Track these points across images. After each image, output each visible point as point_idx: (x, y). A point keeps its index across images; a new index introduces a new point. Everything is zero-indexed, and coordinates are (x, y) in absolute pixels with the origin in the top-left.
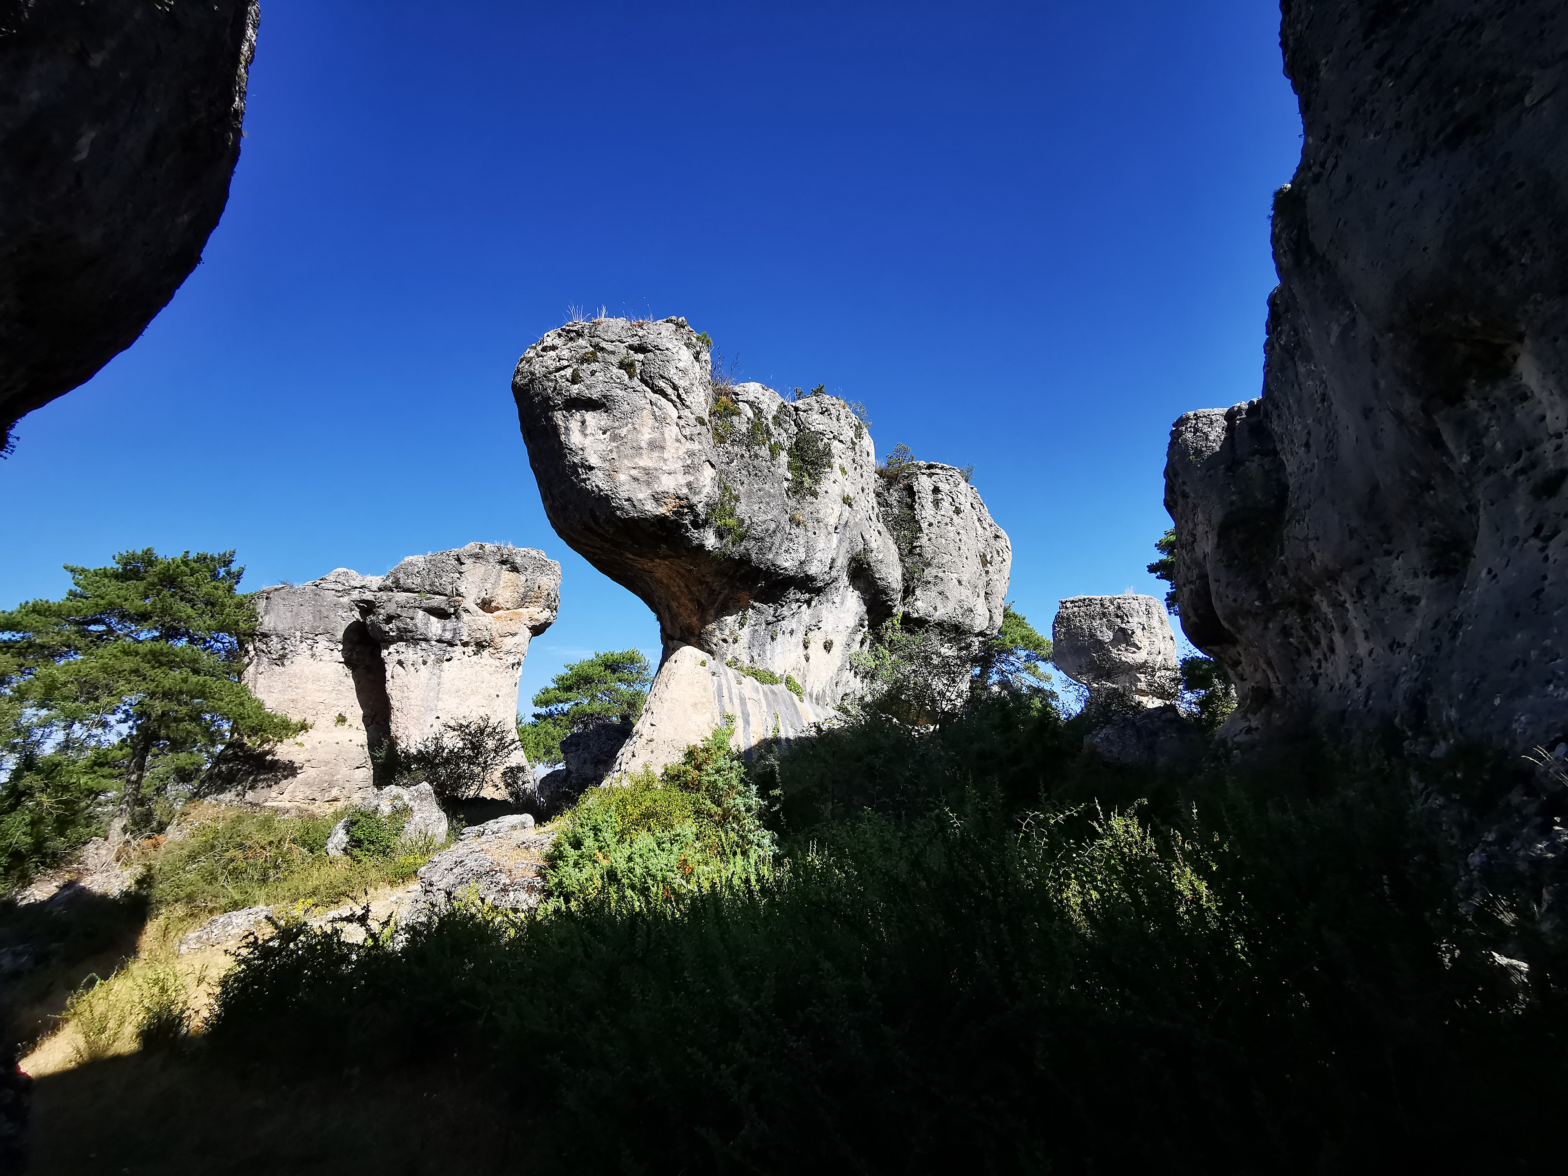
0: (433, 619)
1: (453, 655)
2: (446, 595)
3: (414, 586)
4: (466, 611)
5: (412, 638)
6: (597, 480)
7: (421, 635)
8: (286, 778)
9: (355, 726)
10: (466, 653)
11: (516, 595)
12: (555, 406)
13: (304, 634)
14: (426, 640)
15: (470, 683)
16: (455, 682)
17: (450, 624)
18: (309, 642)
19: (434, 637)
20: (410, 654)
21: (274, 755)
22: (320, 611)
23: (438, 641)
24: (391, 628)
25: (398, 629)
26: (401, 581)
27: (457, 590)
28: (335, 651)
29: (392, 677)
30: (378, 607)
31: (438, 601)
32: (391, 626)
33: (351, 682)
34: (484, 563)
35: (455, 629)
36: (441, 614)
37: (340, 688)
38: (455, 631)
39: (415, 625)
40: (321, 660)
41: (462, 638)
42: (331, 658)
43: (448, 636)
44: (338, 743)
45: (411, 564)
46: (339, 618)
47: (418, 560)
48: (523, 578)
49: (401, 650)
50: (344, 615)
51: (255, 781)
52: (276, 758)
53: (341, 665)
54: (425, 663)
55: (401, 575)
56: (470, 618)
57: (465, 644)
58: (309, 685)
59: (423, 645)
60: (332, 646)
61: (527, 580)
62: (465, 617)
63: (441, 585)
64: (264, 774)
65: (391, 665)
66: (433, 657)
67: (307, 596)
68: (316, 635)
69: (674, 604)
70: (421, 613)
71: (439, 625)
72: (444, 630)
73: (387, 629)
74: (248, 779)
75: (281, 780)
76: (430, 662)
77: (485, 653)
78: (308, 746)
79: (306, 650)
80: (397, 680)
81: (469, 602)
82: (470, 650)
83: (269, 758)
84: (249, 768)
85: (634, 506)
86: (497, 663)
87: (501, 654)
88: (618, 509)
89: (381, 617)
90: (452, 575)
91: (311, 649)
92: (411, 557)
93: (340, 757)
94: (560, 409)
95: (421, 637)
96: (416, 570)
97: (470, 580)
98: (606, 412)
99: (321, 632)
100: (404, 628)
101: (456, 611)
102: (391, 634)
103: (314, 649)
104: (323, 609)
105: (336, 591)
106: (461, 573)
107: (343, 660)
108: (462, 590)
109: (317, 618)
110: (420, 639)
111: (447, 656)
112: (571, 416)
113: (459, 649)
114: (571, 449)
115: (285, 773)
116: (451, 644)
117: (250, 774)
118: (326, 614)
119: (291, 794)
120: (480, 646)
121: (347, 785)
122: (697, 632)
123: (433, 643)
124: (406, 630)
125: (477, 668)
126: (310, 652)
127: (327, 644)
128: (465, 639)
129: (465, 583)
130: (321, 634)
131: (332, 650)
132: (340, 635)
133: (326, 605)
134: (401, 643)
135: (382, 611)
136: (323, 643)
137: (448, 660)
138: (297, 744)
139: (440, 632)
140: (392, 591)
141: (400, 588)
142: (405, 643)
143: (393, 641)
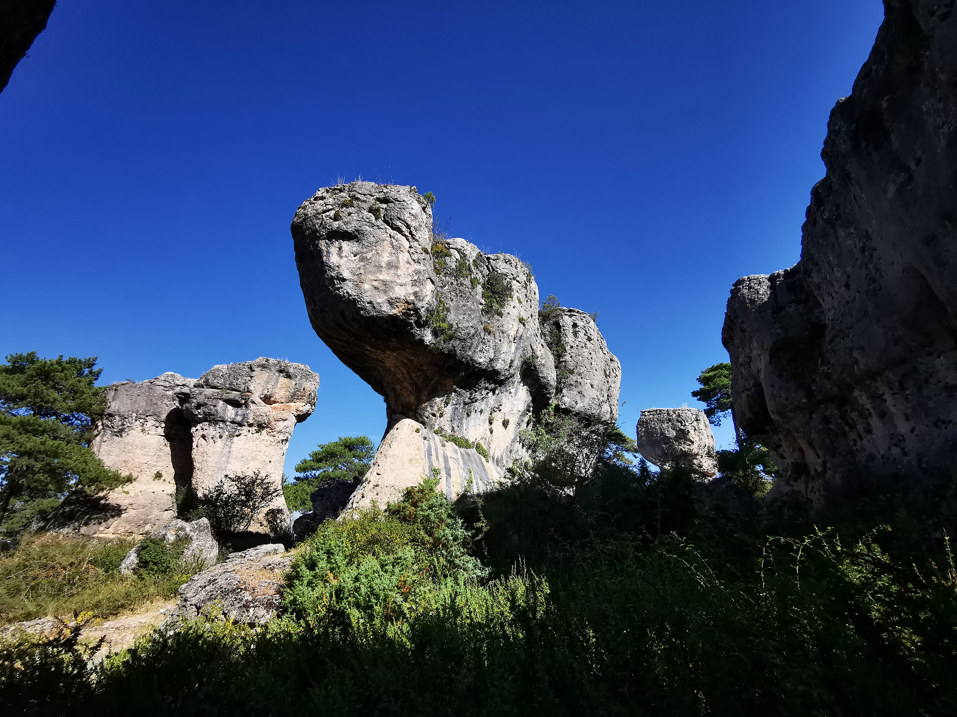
0: (230, 407)
1: (241, 432)
2: (240, 391)
3: (219, 384)
4: (253, 402)
5: (214, 420)
6: (348, 288)
7: (220, 417)
8: (113, 517)
9: (167, 481)
10: (251, 432)
11: (288, 393)
12: (321, 236)
13: (139, 416)
14: (224, 421)
15: (251, 452)
16: (241, 451)
17: (240, 411)
18: (141, 420)
19: (229, 419)
20: (211, 431)
21: (106, 500)
22: (151, 400)
23: (232, 422)
24: (199, 413)
25: (204, 413)
26: (210, 381)
27: (248, 388)
28: (159, 427)
29: (197, 446)
30: (192, 398)
31: (234, 395)
32: (199, 411)
33: (168, 449)
34: (268, 371)
35: (244, 415)
36: (235, 404)
37: (159, 453)
38: (244, 416)
39: (217, 411)
40: (148, 434)
41: (249, 421)
42: (156, 433)
43: (239, 419)
44: (154, 492)
45: (218, 370)
46: (164, 405)
47: (223, 367)
48: (294, 383)
49: (205, 427)
50: (168, 403)
51: (89, 519)
52: (108, 502)
53: (163, 438)
54: (221, 437)
55: (210, 377)
56: (255, 407)
57: (250, 425)
58: (138, 451)
59: (221, 424)
60: (158, 424)
61: (296, 384)
62: (252, 406)
63: (237, 384)
64: (97, 514)
65: (197, 438)
66: (227, 433)
67: (144, 389)
68: (147, 416)
69: (398, 387)
70: (221, 402)
71: (233, 411)
72: (236, 415)
73: (197, 413)
74: (84, 518)
75: (109, 518)
76: (224, 437)
77: (264, 432)
78: (132, 494)
79: (138, 426)
80: (200, 449)
81: (256, 397)
82: (253, 429)
83: (103, 502)
84: (86, 509)
85: (374, 307)
86: (272, 439)
87: (275, 433)
88: (362, 309)
89: (193, 404)
90: (246, 378)
91: (142, 426)
92: (218, 366)
93: (154, 502)
94: (324, 239)
95: (220, 419)
96: (221, 374)
97: (257, 382)
98: (357, 242)
99: (150, 414)
100: (209, 413)
101: (246, 402)
102: (199, 416)
103: (145, 426)
104: (154, 399)
105: (165, 387)
106: (251, 377)
107: (164, 434)
108: (251, 388)
109: (149, 405)
110: (219, 421)
111: (237, 433)
112: (332, 243)
113: (246, 428)
114: (330, 267)
115: (113, 514)
116: (240, 425)
117: (86, 513)
118: (155, 402)
119: (114, 528)
120: (261, 427)
121: (157, 523)
122: (414, 408)
123: (228, 423)
124: (210, 414)
125: (257, 442)
126: (141, 428)
127: (154, 423)
128: (251, 421)
129: (253, 384)
130: (150, 416)
131: (157, 427)
132: (164, 417)
133: (156, 396)
134: (206, 423)
135: (195, 401)
136: (151, 422)
137: (237, 436)
138: (124, 492)
139: (233, 416)
140: (203, 388)
141: (209, 386)
142: (208, 423)
143: (200, 421)
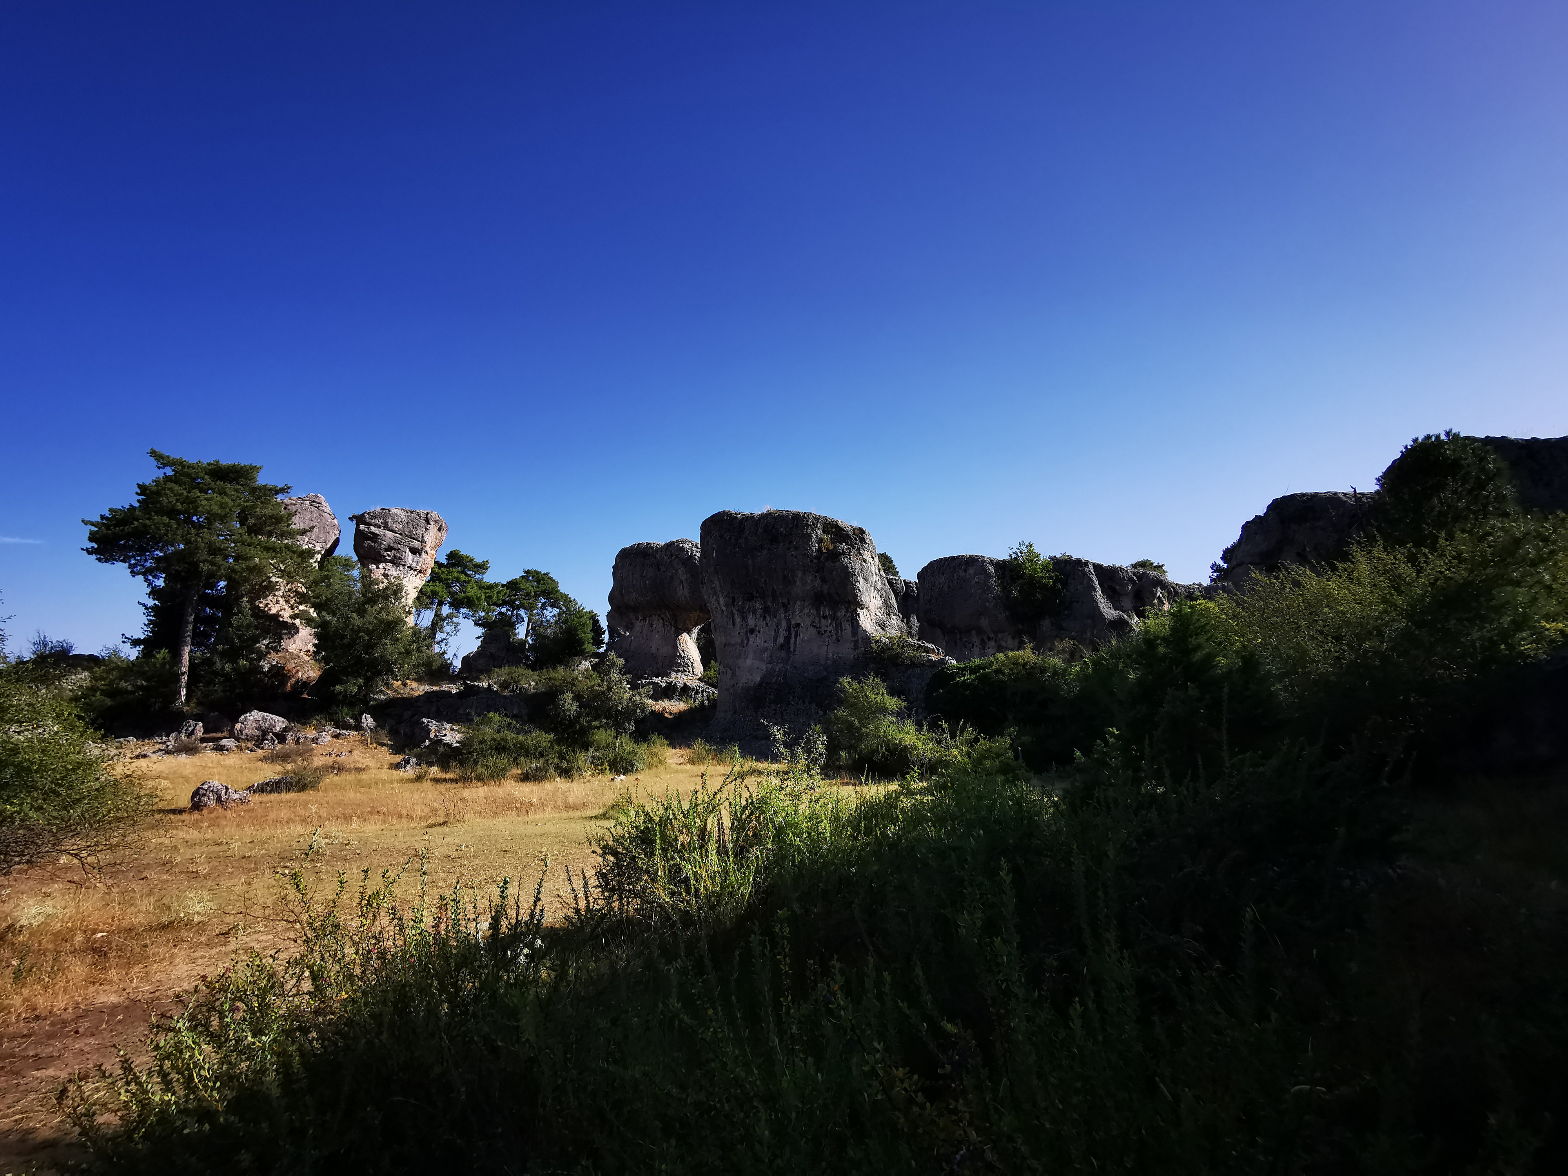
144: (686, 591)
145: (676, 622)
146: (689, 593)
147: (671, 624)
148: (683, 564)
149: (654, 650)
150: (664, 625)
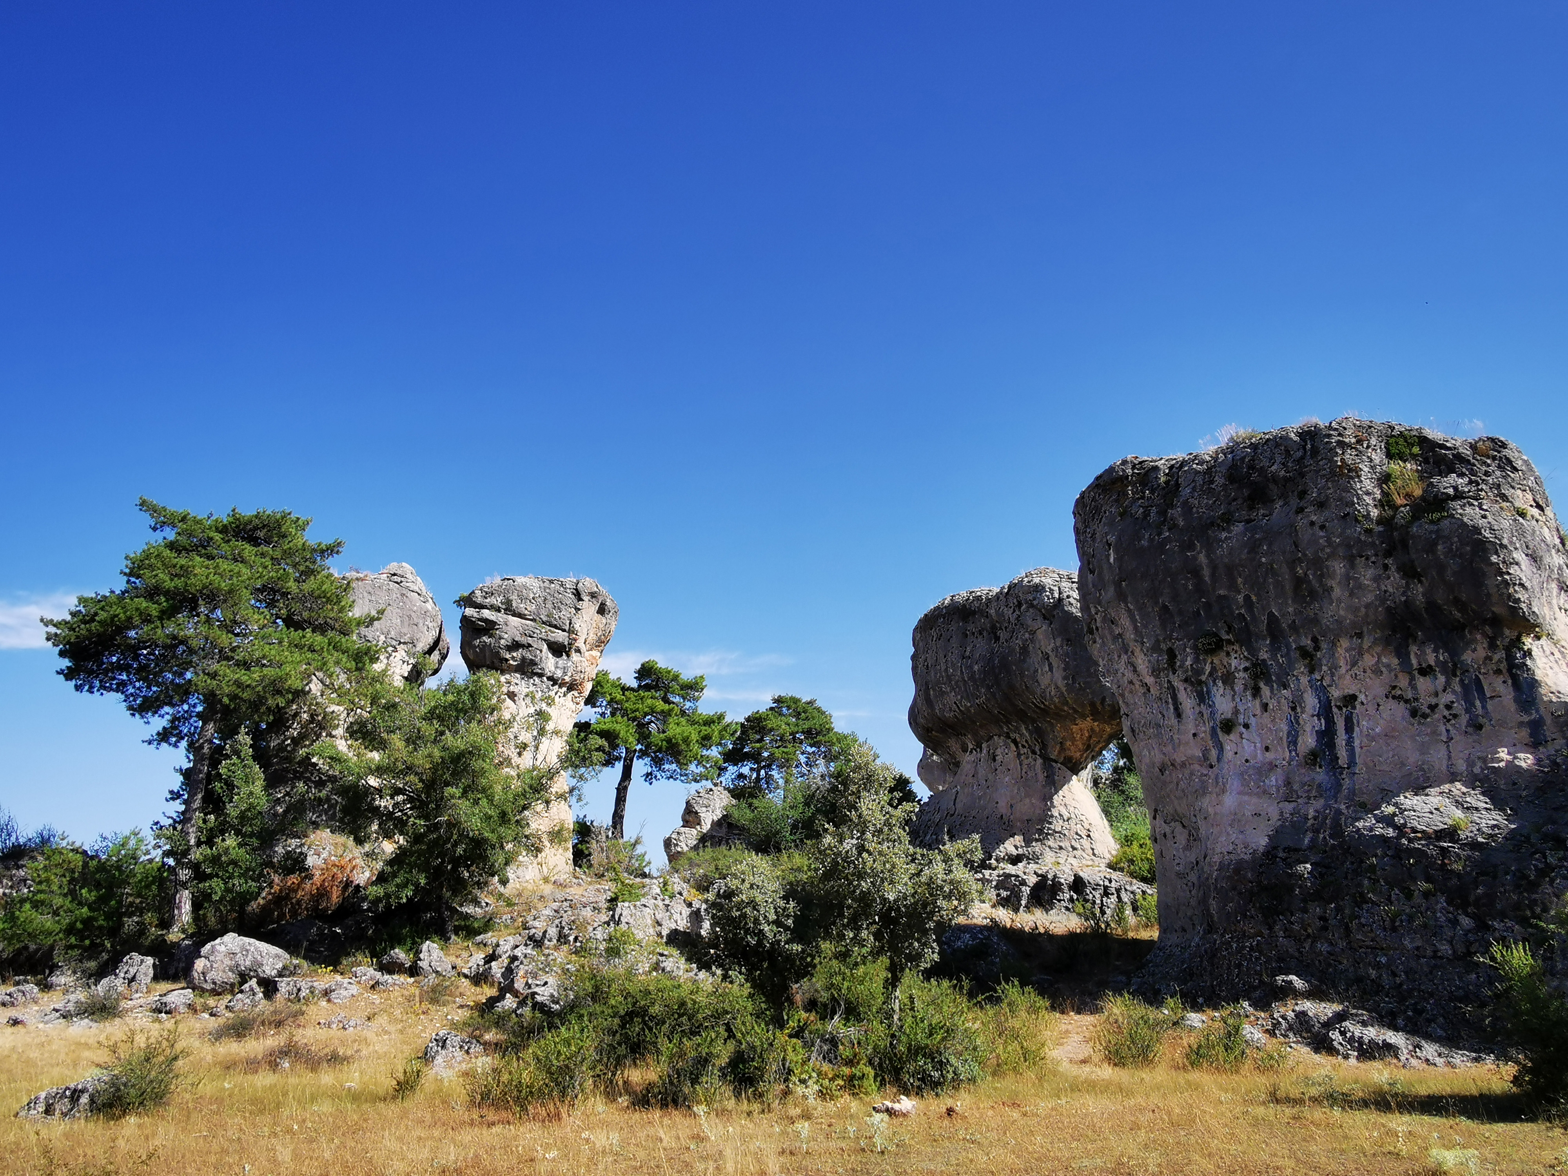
144: (1058, 675)
145: (1044, 747)
146: (1065, 678)
147: (1034, 752)
148: (1045, 618)
149: (1003, 808)
150: (1019, 755)
